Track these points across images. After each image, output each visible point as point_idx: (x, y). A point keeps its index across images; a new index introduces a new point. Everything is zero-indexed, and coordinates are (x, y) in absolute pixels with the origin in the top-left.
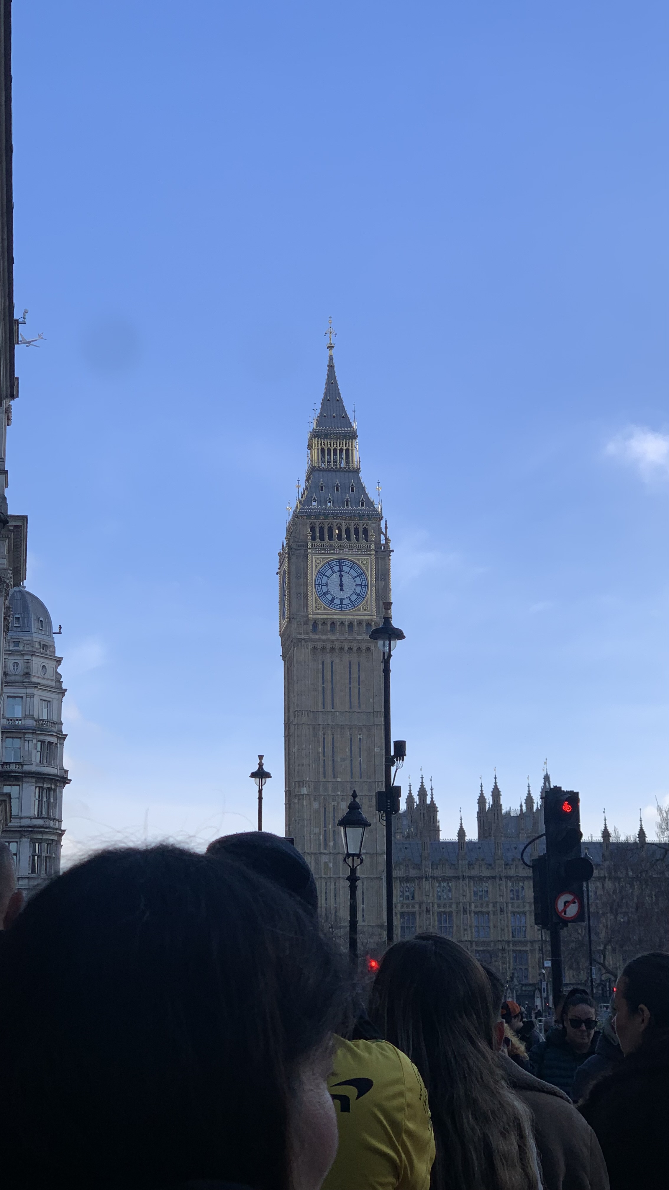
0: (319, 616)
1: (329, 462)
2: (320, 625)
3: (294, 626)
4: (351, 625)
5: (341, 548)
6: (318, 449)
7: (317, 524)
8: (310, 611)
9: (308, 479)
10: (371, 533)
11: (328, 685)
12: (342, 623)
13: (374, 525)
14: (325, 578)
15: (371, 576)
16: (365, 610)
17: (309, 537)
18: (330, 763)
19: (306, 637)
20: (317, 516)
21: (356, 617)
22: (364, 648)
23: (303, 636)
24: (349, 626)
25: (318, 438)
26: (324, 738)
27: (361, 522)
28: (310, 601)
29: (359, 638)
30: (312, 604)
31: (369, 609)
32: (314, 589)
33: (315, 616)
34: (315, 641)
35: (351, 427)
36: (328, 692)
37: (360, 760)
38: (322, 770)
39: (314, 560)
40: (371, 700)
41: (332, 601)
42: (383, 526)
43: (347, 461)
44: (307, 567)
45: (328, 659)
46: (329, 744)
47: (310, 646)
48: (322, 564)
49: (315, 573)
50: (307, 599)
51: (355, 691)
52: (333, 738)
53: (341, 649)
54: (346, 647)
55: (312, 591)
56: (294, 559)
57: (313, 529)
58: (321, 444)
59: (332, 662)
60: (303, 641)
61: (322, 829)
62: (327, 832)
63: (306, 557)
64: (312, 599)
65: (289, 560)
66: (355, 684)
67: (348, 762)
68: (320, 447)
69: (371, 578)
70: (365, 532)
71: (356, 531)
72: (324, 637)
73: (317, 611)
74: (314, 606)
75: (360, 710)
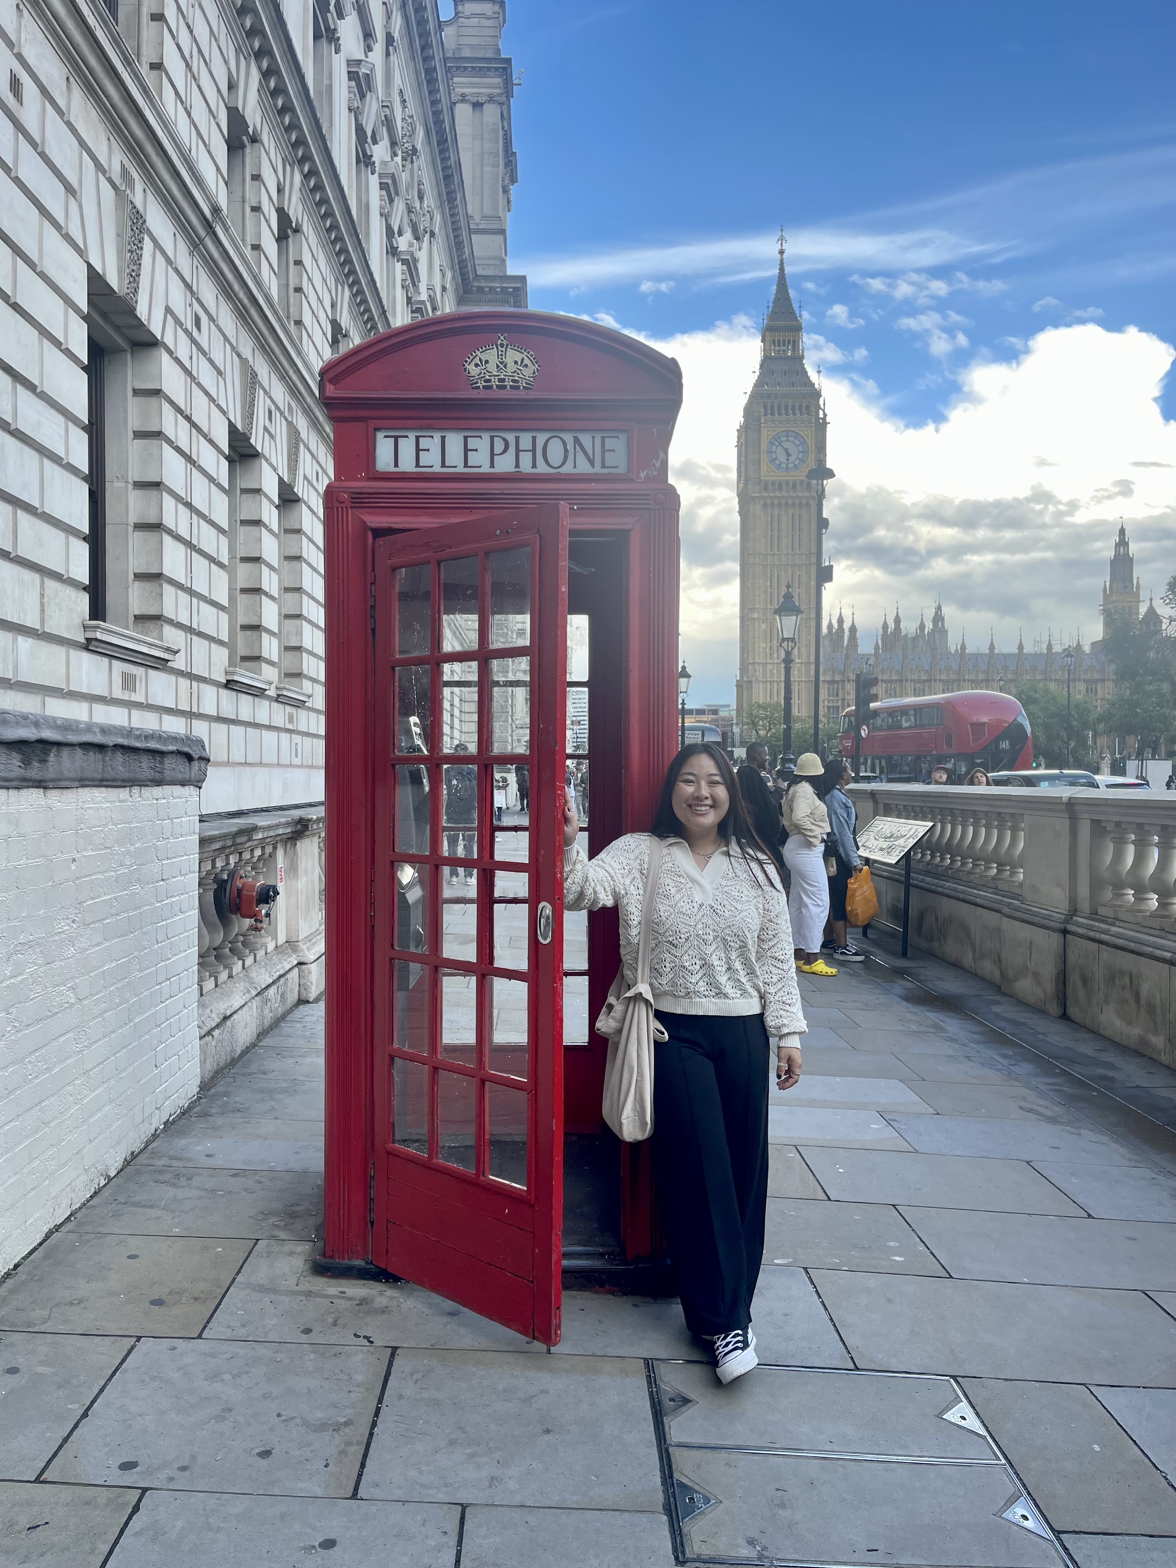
0: (769, 478)
1: (779, 351)
2: (770, 485)
3: (749, 487)
4: (794, 484)
5: (788, 422)
6: (770, 342)
7: (769, 403)
8: (762, 474)
9: (761, 368)
10: (812, 409)
11: (776, 533)
12: (787, 483)
13: (814, 402)
14: (774, 447)
15: (811, 444)
17: (763, 414)
18: (776, 594)
19: (759, 495)
20: (769, 397)
21: (799, 478)
23: (755, 495)
24: (792, 485)
25: (770, 332)
26: (772, 575)
27: (804, 400)
28: (762, 467)
29: (800, 494)
30: (764, 468)
32: (765, 456)
33: (766, 478)
34: (766, 498)
35: (797, 320)
36: (776, 539)
38: (769, 600)
39: (766, 432)
41: (779, 465)
42: (821, 402)
43: (794, 350)
44: (760, 439)
45: (776, 512)
47: (762, 502)
48: (772, 435)
49: (766, 443)
50: (760, 464)
51: (796, 537)
52: (778, 575)
53: (787, 504)
54: (790, 502)
55: (764, 459)
56: (749, 434)
57: (765, 407)
58: (772, 337)
59: (779, 516)
60: (756, 498)
61: (769, 644)
63: (759, 431)
64: (764, 465)
65: (745, 435)
68: (771, 340)
69: (811, 446)
70: (808, 408)
71: (800, 408)
72: (773, 495)
73: (768, 474)
74: (766, 470)
75: (799, 553)
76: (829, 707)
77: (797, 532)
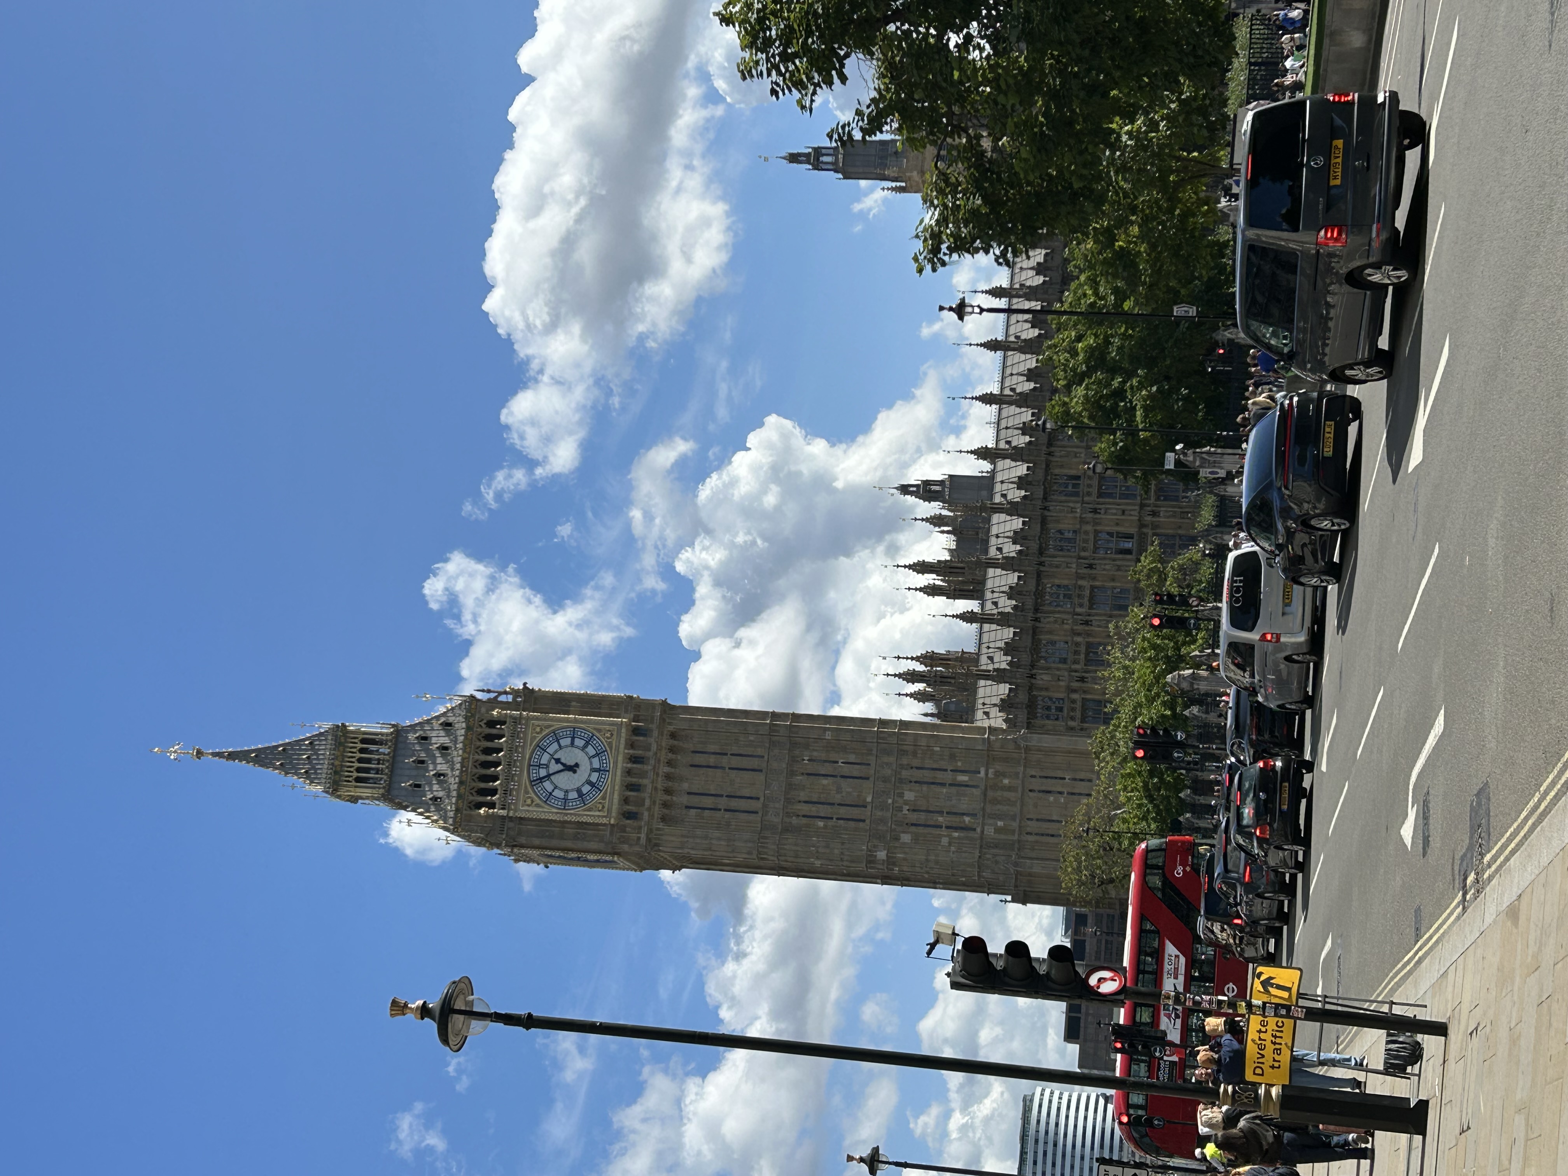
0: (615, 807)
1: (377, 771)
2: (628, 807)
3: (626, 847)
4: (634, 759)
5: (512, 763)
6: (356, 787)
7: (471, 798)
8: (605, 821)
9: (404, 807)
10: (494, 715)
11: (723, 803)
12: (629, 772)
13: (483, 710)
14: (556, 793)
15: (561, 721)
16: (612, 735)
18: (843, 810)
19: (645, 831)
20: (460, 797)
21: (621, 750)
22: (670, 742)
23: (643, 836)
24: (634, 762)
25: (339, 785)
26: (804, 816)
27: (475, 729)
28: (590, 820)
29: (654, 748)
30: (594, 816)
31: (611, 728)
32: (572, 812)
33: (614, 814)
34: (652, 816)
36: (734, 804)
37: (843, 763)
38: (852, 824)
39: (526, 808)
40: (752, 738)
41: (592, 784)
42: (485, 696)
43: (380, 743)
44: (536, 820)
45: (682, 799)
46: (813, 810)
47: (660, 825)
48: (533, 795)
49: (547, 808)
50: (586, 823)
51: (735, 762)
52: (805, 802)
53: (668, 777)
54: (667, 769)
55: (575, 815)
56: (522, 840)
57: (479, 806)
58: (348, 781)
59: (689, 793)
60: (651, 836)
61: (944, 832)
62: (949, 824)
63: (521, 819)
64: (587, 815)
65: (527, 848)
66: (724, 761)
67: (844, 783)
68: (354, 783)
69: (563, 721)
70: (492, 723)
71: (488, 737)
72: (648, 803)
73: (606, 809)
74: (597, 813)
75: (766, 757)
76: (1083, 721)
77: (725, 758)
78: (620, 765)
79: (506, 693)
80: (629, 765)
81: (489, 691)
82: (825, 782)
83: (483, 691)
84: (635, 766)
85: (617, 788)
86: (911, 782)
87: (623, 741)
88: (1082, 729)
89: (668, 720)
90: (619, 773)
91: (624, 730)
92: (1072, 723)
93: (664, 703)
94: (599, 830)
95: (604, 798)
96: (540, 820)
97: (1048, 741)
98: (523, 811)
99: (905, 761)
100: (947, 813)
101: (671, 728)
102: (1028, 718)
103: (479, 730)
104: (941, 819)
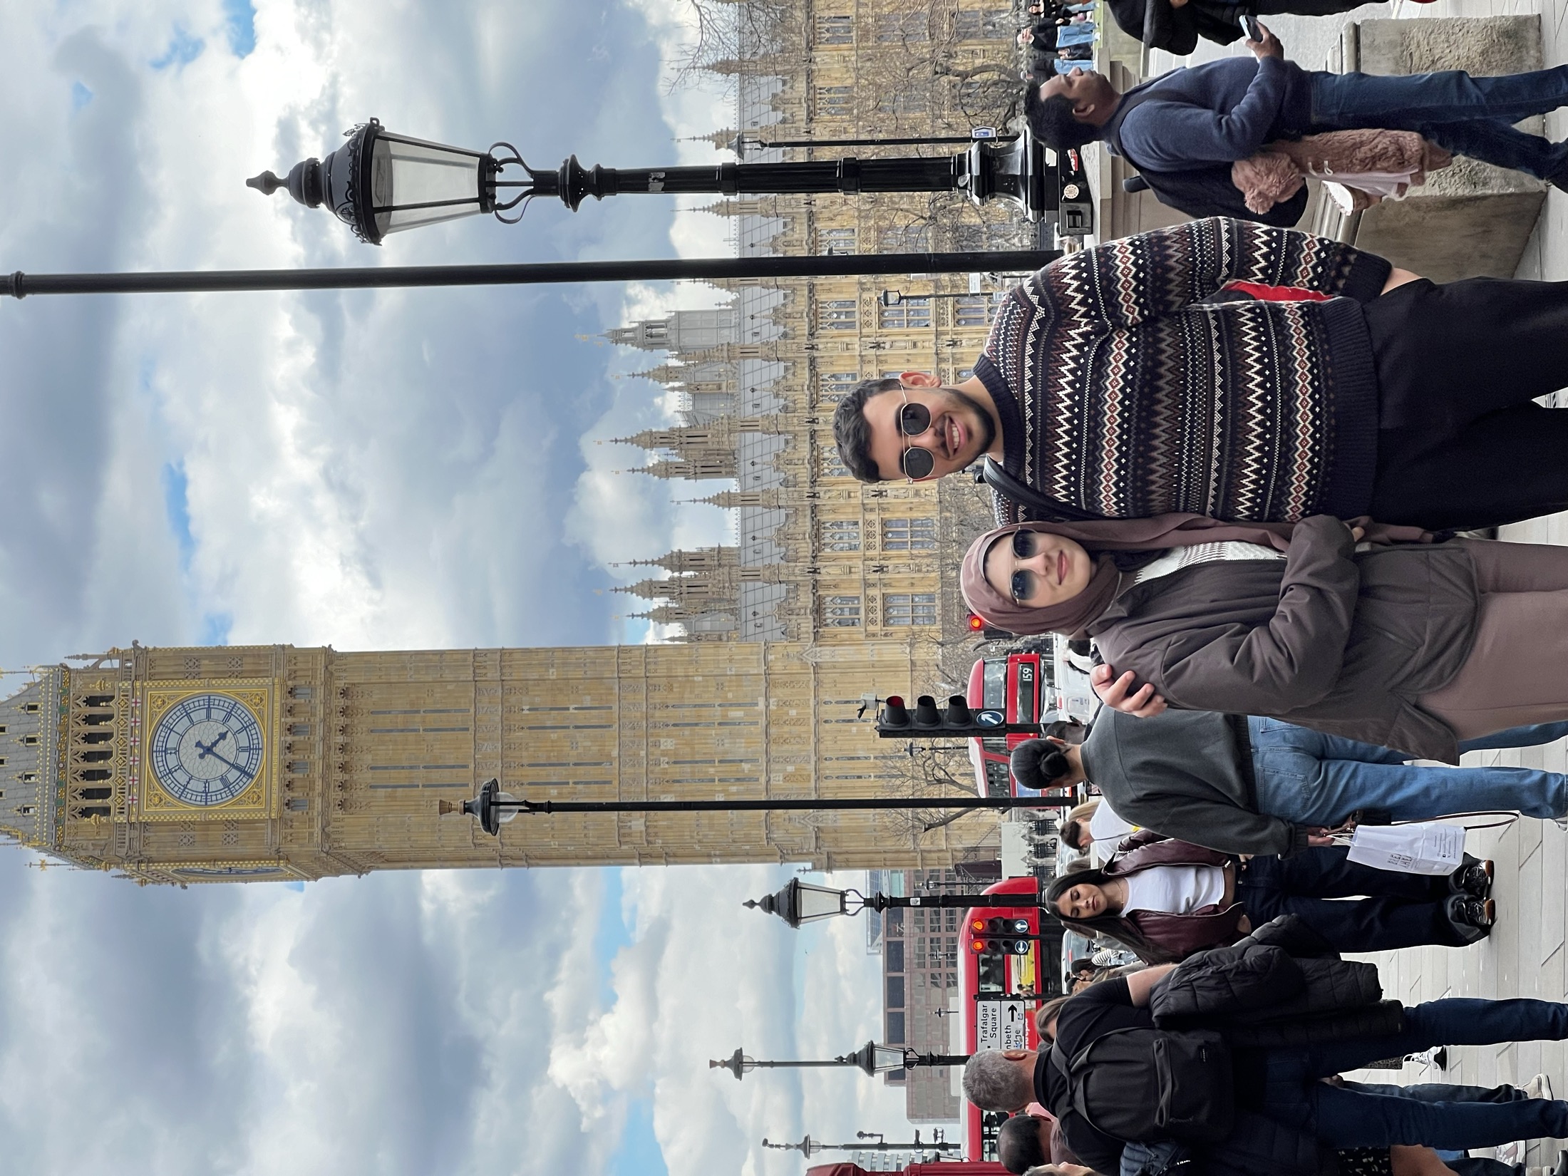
0: (275, 796)
2: (292, 794)
3: (295, 848)
4: (293, 730)
5: (128, 752)
7: (74, 803)
8: (263, 815)
10: (97, 690)
11: (420, 776)
12: (289, 748)
13: (79, 683)
14: (192, 785)
15: (189, 688)
16: (261, 700)
17: (104, 819)
18: (581, 770)
19: (318, 823)
20: (60, 803)
21: (277, 718)
22: (341, 702)
23: (317, 830)
24: (295, 734)
27: (71, 710)
28: (242, 816)
29: (320, 711)
30: (248, 811)
31: (259, 691)
32: (217, 808)
33: (274, 806)
34: (326, 805)
36: (436, 776)
37: (576, 709)
39: (153, 809)
40: (450, 687)
41: (241, 769)
42: (80, 664)
44: (168, 824)
45: (363, 776)
46: (543, 774)
47: (339, 814)
48: (161, 791)
49: (182, 807)
50: (236, 821)
51: (432, 720)
52: (530, 765)
53: (343, 748)
54: (340, 739)
55: (221, 811)
56: (152, 852)
57: (86, 813)
59: (372, 768)
60: (326, 830)
62: (722, 776)
63: (146, 825)
64: (238, 811)
65: (154, 862)
66: (417, 721)
67: (579, 735)
69: (193, 688)
70: (92, 701)
71: (91, 720)
72: (319, 784)
73: (263, 799)
74: (251, 807)
75: (472, 710)
76: (886, 622)
77: (418, 718)
78: (276, 740)
79: (109, 657)
80: (290, 739)
81: (85, 657)
82: (554, 735)
83: (78, 657)
84: (296, 738)
85: (275, 770)
86: (667, 725)
87: (277, 706)
88: (886, 635)
89: (336, 674)
90: (276, 750)
91: (277, 693)
92: (871, 628)
93: (327, 652)
94: (257, 829)
95: (258, 785)
96: (174, 823)
97: (843, 654)
98: (150, 812)
99: (657, 697)
100: (720, 762)
101: (341, 684)
102: (815, 627)
103: (77, 710)
104: (712, 770)
